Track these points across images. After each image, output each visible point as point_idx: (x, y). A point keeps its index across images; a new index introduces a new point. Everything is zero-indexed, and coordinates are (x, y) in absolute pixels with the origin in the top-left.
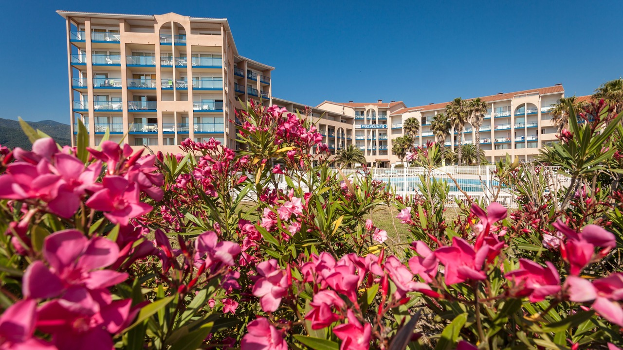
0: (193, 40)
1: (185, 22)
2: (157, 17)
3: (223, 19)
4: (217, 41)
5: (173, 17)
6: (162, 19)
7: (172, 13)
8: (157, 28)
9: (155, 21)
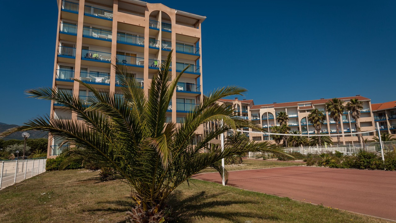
0: (177, 29)
1: (171, 14)
2: (148, 5)
3: (204, 17)
4: (197, 33)
5: (161, 7)
6: (152, 7)
7: (161, 4)
8: (147, 14)
9: (145, 8)
